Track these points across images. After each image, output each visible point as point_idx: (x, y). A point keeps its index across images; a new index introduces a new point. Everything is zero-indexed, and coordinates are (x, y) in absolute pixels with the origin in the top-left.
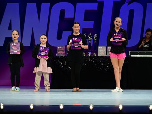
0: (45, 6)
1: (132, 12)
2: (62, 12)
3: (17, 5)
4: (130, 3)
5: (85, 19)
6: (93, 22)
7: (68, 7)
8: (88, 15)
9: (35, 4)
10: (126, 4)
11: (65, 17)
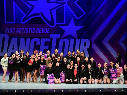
0: (28, 40)
1: (64, 43)
2: (35, 42)
3: (16, 39)
4: (63, 39)
5: (45, 45)
6: (48, 46)
7: (37, 40)
8: (46, 44)
9: (24, 39)
10: (62, 39)
11: (37, 44)
